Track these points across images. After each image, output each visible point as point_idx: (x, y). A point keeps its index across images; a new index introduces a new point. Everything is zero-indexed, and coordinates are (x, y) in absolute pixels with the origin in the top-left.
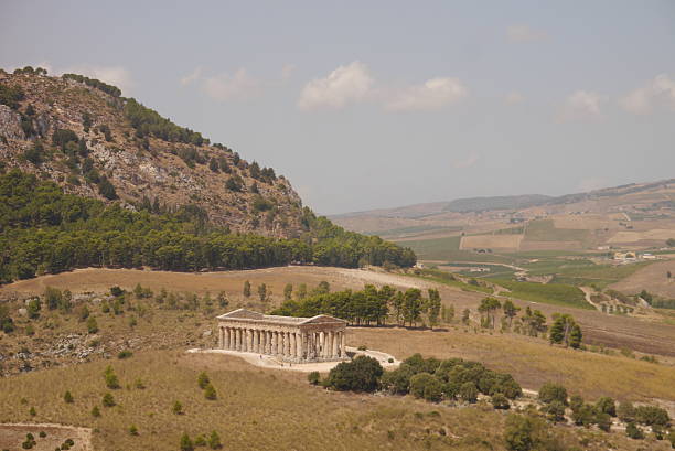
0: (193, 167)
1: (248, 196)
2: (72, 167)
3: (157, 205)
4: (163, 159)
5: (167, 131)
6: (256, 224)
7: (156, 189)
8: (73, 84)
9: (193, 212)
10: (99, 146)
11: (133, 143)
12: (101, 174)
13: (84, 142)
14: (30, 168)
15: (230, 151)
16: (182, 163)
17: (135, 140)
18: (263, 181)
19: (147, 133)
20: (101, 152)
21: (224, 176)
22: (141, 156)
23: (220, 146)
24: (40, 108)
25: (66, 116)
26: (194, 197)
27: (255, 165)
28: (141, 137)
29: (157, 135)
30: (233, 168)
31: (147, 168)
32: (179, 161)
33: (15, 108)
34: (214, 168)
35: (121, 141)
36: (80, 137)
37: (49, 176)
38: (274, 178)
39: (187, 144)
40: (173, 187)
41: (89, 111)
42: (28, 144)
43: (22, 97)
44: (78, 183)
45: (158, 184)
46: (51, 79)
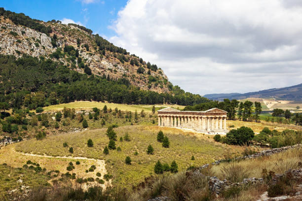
0: (123, 63)
1: (147, 76)
2: (73, 61)
3: (108, 78)
4: (111, 59)
5: (112, 48)
6: (150, 87)
7: (108, 71)
8: (72, 27)
9: (124, 81)
10: (84, 53)
11: (98, 52)
12: (85, 64)
13: (77, 51)
14: (55, 60)
15: (138, 57)
16: (119, 61)
17: (99, 51)
18: (152, 70)
19: (104, 48)
20: (85, 55)
21: (136, 68)
22: (101, 58)
23: (134, 55)
24: (59, 36)
25: (70, 40)
26: (124, 75)
27: (149, 63)
28: (102, 50)
29: (108, 49)
30: (140, 64)
31: (104, 62)
32: (117, 60)
33: (48, 35)
34: (132, 64)
35: (93, 51)
36: (76, 49)
37: (63, 64)
38: (157, 69)
39: (121, 54)
40: (115, 71)
41: (80, 38)
42: (54, 50)
43: (51, 32)
44: (76, 68)
45: (109, 69)
46: (63, 25)
